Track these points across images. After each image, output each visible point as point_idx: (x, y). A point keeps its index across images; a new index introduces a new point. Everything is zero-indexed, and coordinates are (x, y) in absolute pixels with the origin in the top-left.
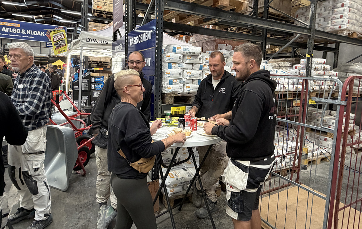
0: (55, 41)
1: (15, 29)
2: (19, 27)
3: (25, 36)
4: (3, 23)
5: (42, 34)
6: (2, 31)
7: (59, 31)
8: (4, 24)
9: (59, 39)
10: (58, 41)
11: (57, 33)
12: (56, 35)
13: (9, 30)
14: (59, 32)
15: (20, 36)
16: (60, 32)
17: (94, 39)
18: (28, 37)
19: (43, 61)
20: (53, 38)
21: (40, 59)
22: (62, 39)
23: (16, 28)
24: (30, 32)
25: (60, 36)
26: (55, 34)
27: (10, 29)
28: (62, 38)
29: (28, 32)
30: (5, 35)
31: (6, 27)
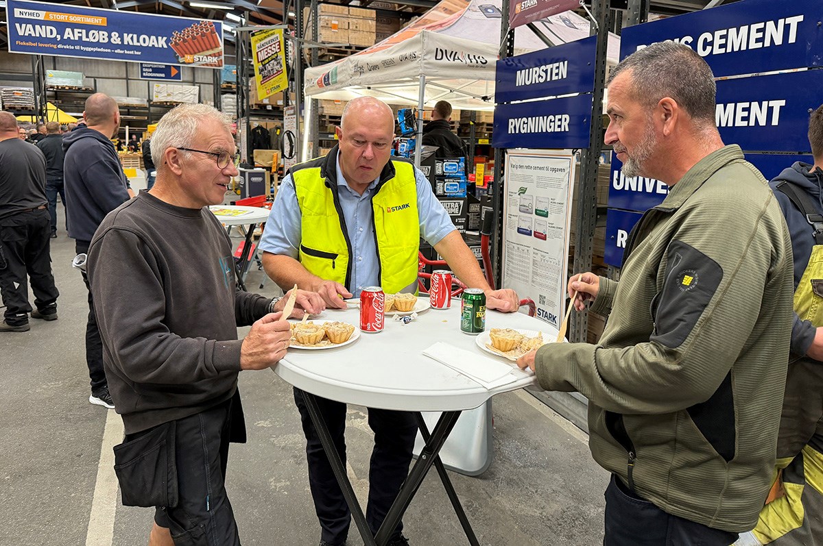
0: (262, 62)
1: (96, 32)
2: (106, 25)
3: (118, 51)
4: (66, 17)
5: (161, 42)
6: (65, 37)
7: (270, 32)
8: (68, 18)
9: (269, 55)
10: (267, 61)
11: (265, 37)
12: (263, 42)
13: (80, 35)
14: (269, 36)
15: (106, 50)
16: (272, 34)
17: (452, 52)
18: (126, 52)
19: (135, 117)
20: (257, 53)
21: (126, 110)
22: (276, 55)
23: (98, 28)
24: (132, 38)
25: (271, 46)
26: (262, 39)
27: (84, 31)
28: (276, 52)
29: (127, 38)
30: (73, 48)
31: (73, 26)
